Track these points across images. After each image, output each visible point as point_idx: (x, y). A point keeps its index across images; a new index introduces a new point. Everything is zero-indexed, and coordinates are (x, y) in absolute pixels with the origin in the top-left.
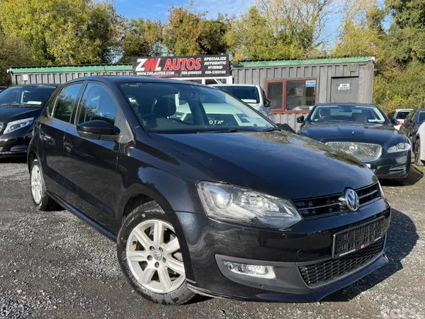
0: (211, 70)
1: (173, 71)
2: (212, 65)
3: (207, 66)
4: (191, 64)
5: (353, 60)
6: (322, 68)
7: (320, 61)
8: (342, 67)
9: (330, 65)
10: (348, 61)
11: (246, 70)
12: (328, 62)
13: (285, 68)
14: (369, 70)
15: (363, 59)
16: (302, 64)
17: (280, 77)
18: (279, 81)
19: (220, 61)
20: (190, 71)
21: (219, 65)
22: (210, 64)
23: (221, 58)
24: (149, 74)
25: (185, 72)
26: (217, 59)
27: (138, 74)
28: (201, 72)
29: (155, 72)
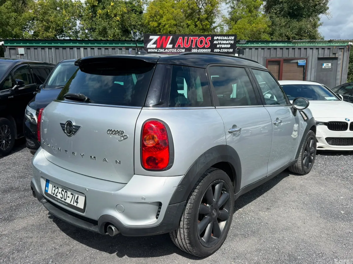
0: (220, 48)
2: (220, 44)
3: (216, 44)
5: (335, 44)
6: (311, 50)
7: (310, 44)
8: (326, 50)
9: (318, 47)
10: (331, 44)
11: (250, 49)
12: (316, 45)
13: (282, 49)
14: (346, 52)
15: (342, 44)
16: (296, 45)
17: (278, 56)
18: (277, 59)
19: (228, 40)
20: (200, 48)
21: (227, 44)
22: (219, 43)
23: (229, 37)
24: (160, 51)
25: (196, 49)
26: (226, 38)
27: (149, 50)
28: (210, 50)
29: (166, 50)
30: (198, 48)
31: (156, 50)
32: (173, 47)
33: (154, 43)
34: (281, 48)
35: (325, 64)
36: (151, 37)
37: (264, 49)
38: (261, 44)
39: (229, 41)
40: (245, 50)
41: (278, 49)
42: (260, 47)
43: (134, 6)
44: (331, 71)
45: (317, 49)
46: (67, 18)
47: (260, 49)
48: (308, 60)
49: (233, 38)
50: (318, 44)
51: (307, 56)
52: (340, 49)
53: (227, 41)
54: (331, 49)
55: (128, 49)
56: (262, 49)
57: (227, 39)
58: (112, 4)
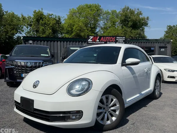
0: (119, 42)
1: (104, 42)
2: (119, 40)
4: (111, 39)
6: (156, 43)
9: (159, 42)
13: (144, 43)
14: (170, 44)
16: (150, 41)
18: (143, 47)
23: (123, 37)
29: (96, 42)
30: (110, 42)
32: (99, 41)
35: (162, 49)
36: (90, 37)
39: (123, 39)
44: (164, 52)
51: (155, 46)
52: (167, 43)
54: (164, 43)
55: (79, 42)
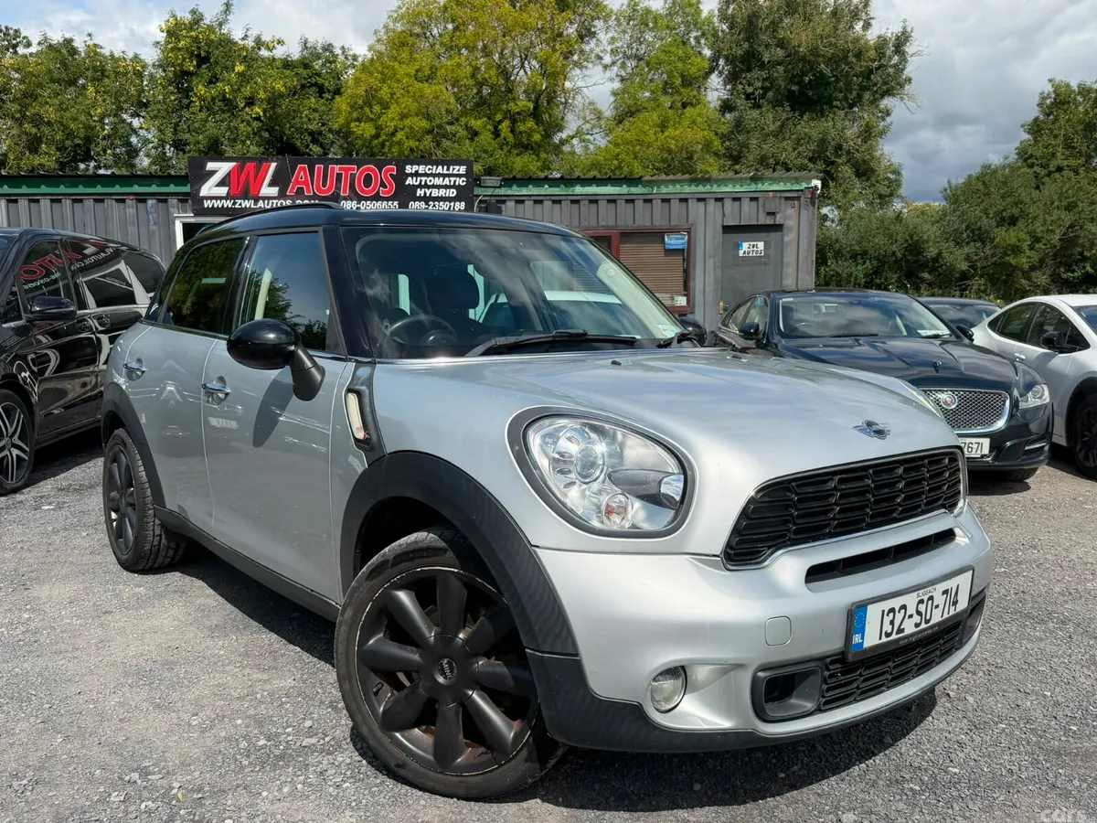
0: (426, 199)
2: (426, 186)
3: (414, 188)
4: (368, 180)
5: (770, 184)
6: (701, 205)
7: (697, 186)
8: (746, 203)
9: (720, 196)
10: (760, 187)
11: (517, 202)
12: (715, 188)
13: (614, 201)
14: (806, 209)
15: (792, 184)
16: (655, 191)
17: (602, 223)
18: (602, 232)
19: (449, 175)
20: (366, 199)
21: (446, 187)
22: (423, 183)
23: (451, 167)
24: (240, 204)
25: (352, 201)
26: (439, 170)
27: (207, 204)
28: (396, 203)
29: (261, 201)
30: (360, 199)
31: (228, 204)
33: (221, 184)
34: (612, 201)
35: (745, 246)
36: (211, 166)
37: (559, 202)
38: (550, 187)
39: (453, 179)
40: (503, 206)
41: (603, 204)
42: (548, 198)
43: (316, 74)
44: (765, 264)
45: (717, 200)
46: (99, 110)
47: (548, 204)
48: (692, 235)
49: (463, 169)
50: (719, 186)
51: (690, 222)
52: (787, 199)
53: (447, 179)
54: (761, 201)
55: (144, 201)
56: (555, 202)
57: (445, 172)
58: (239, 68)
